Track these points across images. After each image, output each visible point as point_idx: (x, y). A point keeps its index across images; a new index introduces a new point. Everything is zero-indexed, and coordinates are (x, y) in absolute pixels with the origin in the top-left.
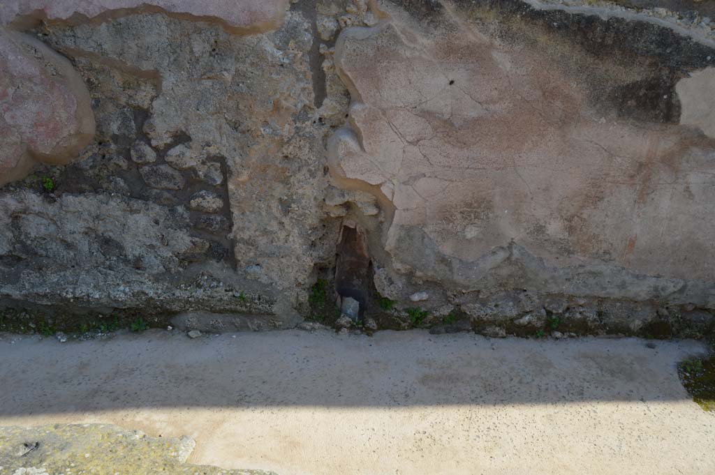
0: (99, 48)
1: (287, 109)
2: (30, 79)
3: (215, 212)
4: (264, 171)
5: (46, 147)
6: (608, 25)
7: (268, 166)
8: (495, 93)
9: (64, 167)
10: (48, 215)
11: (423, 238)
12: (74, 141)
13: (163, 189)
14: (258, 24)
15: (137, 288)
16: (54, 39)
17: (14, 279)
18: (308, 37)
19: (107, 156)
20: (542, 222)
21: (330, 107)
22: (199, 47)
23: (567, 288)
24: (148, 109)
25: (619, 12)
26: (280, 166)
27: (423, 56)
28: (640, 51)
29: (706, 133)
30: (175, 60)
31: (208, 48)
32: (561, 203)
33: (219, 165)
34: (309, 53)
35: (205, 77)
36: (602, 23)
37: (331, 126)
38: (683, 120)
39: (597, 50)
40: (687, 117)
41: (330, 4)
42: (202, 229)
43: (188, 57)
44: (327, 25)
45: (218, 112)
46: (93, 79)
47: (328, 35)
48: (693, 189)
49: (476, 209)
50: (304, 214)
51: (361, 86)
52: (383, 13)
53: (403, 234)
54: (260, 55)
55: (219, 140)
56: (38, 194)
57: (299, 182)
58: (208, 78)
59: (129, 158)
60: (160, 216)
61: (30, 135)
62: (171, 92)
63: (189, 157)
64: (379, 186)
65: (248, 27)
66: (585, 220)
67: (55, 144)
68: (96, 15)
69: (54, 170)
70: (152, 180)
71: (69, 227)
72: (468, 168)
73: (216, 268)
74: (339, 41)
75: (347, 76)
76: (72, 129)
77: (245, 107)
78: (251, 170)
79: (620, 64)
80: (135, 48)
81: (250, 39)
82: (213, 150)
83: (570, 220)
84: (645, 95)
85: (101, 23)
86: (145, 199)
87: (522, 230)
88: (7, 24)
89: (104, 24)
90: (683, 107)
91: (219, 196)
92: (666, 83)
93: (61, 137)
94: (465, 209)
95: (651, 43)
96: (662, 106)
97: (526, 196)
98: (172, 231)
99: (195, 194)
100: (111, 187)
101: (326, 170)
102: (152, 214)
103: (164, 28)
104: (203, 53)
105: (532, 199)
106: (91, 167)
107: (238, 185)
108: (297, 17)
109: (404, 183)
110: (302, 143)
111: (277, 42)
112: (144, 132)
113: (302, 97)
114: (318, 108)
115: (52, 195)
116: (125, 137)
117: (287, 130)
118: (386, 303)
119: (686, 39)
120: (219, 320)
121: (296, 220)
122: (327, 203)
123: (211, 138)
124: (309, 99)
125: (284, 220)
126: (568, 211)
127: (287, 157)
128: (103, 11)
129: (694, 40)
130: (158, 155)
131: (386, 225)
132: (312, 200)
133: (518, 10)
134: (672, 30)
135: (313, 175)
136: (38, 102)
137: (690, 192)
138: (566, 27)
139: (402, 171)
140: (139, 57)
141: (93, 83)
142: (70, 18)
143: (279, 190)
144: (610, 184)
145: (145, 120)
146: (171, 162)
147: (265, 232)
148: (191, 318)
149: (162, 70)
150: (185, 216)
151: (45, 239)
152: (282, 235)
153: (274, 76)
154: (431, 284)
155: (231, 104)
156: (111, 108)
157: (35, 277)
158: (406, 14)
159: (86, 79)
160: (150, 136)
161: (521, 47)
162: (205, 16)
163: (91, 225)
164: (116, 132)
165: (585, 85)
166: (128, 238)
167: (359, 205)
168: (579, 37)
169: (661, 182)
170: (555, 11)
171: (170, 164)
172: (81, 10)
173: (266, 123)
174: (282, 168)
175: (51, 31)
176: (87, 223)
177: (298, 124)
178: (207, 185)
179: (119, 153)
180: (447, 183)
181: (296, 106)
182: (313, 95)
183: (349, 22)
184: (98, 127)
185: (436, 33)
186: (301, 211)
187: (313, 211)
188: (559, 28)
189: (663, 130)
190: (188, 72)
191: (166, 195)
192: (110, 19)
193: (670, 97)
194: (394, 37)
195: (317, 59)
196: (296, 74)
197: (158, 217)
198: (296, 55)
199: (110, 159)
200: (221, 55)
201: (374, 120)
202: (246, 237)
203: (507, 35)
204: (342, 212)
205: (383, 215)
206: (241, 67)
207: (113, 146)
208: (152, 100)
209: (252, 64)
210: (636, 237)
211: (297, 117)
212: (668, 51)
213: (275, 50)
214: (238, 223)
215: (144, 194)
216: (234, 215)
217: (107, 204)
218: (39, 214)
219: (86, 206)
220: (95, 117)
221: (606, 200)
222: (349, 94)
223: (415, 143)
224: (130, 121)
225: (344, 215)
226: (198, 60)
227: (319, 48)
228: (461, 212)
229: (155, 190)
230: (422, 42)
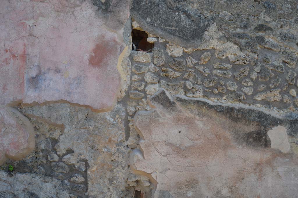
0: (41, 115)
1: (114, 141)
2: (12, 126)
3: (81, 183)
4: (103, 166)
5: (13, 153)
6: (238, 111)
7: (105, 164)
8: (197, 136)
9: (19, 161)
10: (8, 181)
11: (169, 196)
12: (25, 151)
13: (60, 173)
14: (105, 108)
16: (24, 111)
18: (124, 114)
19: (38, 158)
20: (219, 189)
21: (131, 141)
22: (81, 116)
24: (58, 139)
25: (242, 105)
26: (110, 164)
27: (169, 122)
28: (252, 120)
29: (282, 151)
30: (71, 121)
31: (84, 117)
32: (226, 181)
33: (84, 163)
34: (124, 120)
35: (82, 128)
36: (236, 110)
37: (132, 149)
38: (273, 146)
39: (236, 120)
40: (274, 145)
41: (133, 102)
42: (74, 190)
43: (76, 120)
44: (131, 109)
45: (86, 141)
46: (37, 127)
47: (131, 113)
48: (281, 174)
49: (191, 184)
50: (119, 185)
51: (144, 133)
52: (153, 106)
53: (161, 194)
54: (105, 120)
55: (85, 153)
56: (6, 172)
57: (117, 171)
58: (83, 128)
59: (47, 159)
60: (57, 184)
61: (7, 148)
62: (68, 133)
63: (72, 159)
64: (150, 174)
65: (100, 110)
66: (237, 188)
67: (17, 152)
68: (42, 103)
69: (15, 162)
70: (56, 168)
71: (17, 187)
72: (187, 166)
74: (136, 116)
75: (138, 129)
76: (25, 146)
77: (97, 140)
78: (97, 166)
79: (245, 125)
80: (56, 116)
81: (101, 114)
82: (82, 157)
83: (231, 188)
84: (256, 137)
85: (43, 106)
86: (52, 176)
87: (211, 193)
88: (7, 104)
89: (44, 106)
90: (271, 141)
91: (83, 176)
92: (263, 132)
93: (20, 149)
94: (187, 184)
95: (256, 117)
96: (263, 141)
97: (212, 178)
98: (61, 191)
99: (73, 175)
100: (38, 171)
101: (129, 166)
102: (54, 183)
103: (68, 109)
104: (82, 118)
105: (214, 179)
106: (31, 162)
107: (91, 172)
108: (120, 106)
109: (161, 172)
110: (119, 155)
111: (112, 115)
112: (55, 148)
113: (120, 137)
114: (126, 141)
115: (12, 173)
116: (47, 150)
117: (113, 150)
119: (269, 115)
121: (115, 187)
122: (129, 180)
123: (82, 152)
124: (123, 137)
125: (110, 187)
126: (230, 184)
127: (113, 160)
128: (45, 101)
129: (272, 116)
130: (60, 158)
131: (153, 190)
132: (122, 179)
133: (204, 105)
134: (263, 112)
135: (123, 168)
136: (13, 135)
137: (279, 175)
138: (223, 111)
139: (160, 168)
140: (57, 119)
141: (36, 128)
142: (32, 103)
143: (109, 175)
144: (246, 173)
145: (56, 143)
146: (65, 161)
147: (102, 193)
149: (65, 124)
150: (68, 184)
151: (5, 192)
152: (109, 194)
153: (110, 128)
155: (91, 138)
156: (42, 138)
158: (162, 106)
159: (34, 126)
160: (57, 150)
161: (206, 119)
162: (84, 105)
163: (27, 187)
164: (43, 148)
165: (232, 133)
166: (41, 193)
167: (142, 182)
168: (228, 115)
169: (267, 171)
170: (218, 105)
171: (64, 162)
172: (36, 101)
173: (105, 147)
174: (111, 165)
175: (23, 108)
176: (25, 186)
177: (118, 148)
178: (78, 171)
179: (43, 157)
180: (179, 173)
181: (117, 140)
182: (125, 136)
183: (140, 109)
184: (36, 145)
185: (173, 113)
186: (117, 184)
187: (123, 184)
188: (220, 111)
189: (265, 150)
190: (75, 126)
191: (61, 175)
192: (47, 104)
193: (266, 137)
194: (157, 115)
195: (127, 122)
196: (118, 128)
197: (56, 185)
198: (118, 120)
199: (39, 159)
200: (89, 119)
201: (149, 147)
202: (93, 195)
203: (201, 114)
204: (135, 184)
205: (152, 186)
206: (97, 124)
207: (41, 154)
208: (60, 136)
209: (101, 123)
210: (260, 195)
211: (118, 145)
212: (263, 120)
213: (111, 118)
214: (90, 188)
215: (51, 174)
216: (89, 185)
217: (35, 178)
218: (5, 181)
219: (26, 178)
220: (36, 142)
221: (245, 179)
222: (139, 136)
223: (165, 156)
224: (50, 144)
225: (135, 185)
226: (80, 121)
227: (128, 118)
228: (185, 185)
229: (56, 173)
230: (168, 116)
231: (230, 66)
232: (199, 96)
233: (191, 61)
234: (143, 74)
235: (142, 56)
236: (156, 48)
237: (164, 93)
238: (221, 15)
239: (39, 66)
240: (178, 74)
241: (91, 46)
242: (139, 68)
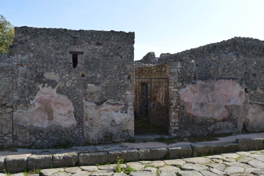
0: (230, 108)
3: (236, 122)
5: (225, 117)
8: (256, 110)
11: (252, 124)
13: (233, 121)
14: (241, 106)
15: (230, 131)
16: (227, 107)
17: (219, 131)
20: (260, 121)
22: (237, 108)
23: (262, 127)
32: (261, 119)
33: (237, 118)
36: (263, 104)
37: (245, 114)
39: (262, 106)
41: (245, 104)
42: (235, 124)
44: (245, 106)
45: (237, 113)
49: (255, 120)
52: (249, 105)
53: (250, 123)
54: (241, 108)
56: (223, 122)
58: (237, 110)
59: (230, 117)
62: (235, 112)
63: (235, 117)
71: (225, 125)
72: (255, 117)
73: (235, 128)
77: (239, 113)
78: (239, 118)
83: (262, 121)
86: (231, 122)
97: (259, 119)
98: (233, 125)
101: (245, 118)
103: (235, 106)
107: (238, 120)
108: (243, 105)
109: (250, 118)
118: (248, 131)
120: (236, 134)
121: (242, 123)
122: (244, 121)
123: (237, 116)
133: (257, 104)
135: (243, 118)
143: (241, 120)
145: (232, 114)
147: (240, 124)
148: (234, 134)
149: (234, 110)
153: (241, 110)
154: (252, 128)
156: (230, 113)
157: (220, 131)
158: (251, 105)
160: (232, 116)
162: (238, 105)
164: (230, 115)
165: (262, 109)
167: (247, 121)
171: (233, 118)
172: (229, 105)
173: (241, 114)
174: (241, 118)
178: (236, 120)
180: (253, 118)
183: (247, 105)
188: (260, 105)
195: (244, 108)
201: (249, 113)
202: (238, 125)
203: (257, 106)
211: (243, 113)
214: (238, 123)
222: (247, 111)
223: (251, 115)
230: (251, 107)
231: (261, 95)
232: (256, 102)
233: (255, 95)
234: (247, 98)
235: (247, 94)
236: (249, 92)
237: (251, 102)
238: (259, 84)
239: (230, 98)
240: (252, 97)
241: (239, 93)
242: (247, 97)
